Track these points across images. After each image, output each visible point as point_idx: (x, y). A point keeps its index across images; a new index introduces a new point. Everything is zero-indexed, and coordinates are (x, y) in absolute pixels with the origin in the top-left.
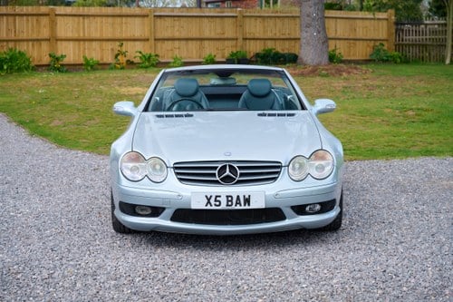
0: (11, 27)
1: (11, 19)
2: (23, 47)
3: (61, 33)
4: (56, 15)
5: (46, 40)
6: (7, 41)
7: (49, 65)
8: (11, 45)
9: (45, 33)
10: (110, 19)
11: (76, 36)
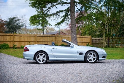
0: (4, 38)
1: (4, 36)
2: (7, 43)
3: (15, 40)
4: (15, 36)
5: (12, 41)
6: (3, 41)
7: (13, 47)
8: (4, 42)
9: (12, 40)
10: (27, 37)
11: (19, 40)
